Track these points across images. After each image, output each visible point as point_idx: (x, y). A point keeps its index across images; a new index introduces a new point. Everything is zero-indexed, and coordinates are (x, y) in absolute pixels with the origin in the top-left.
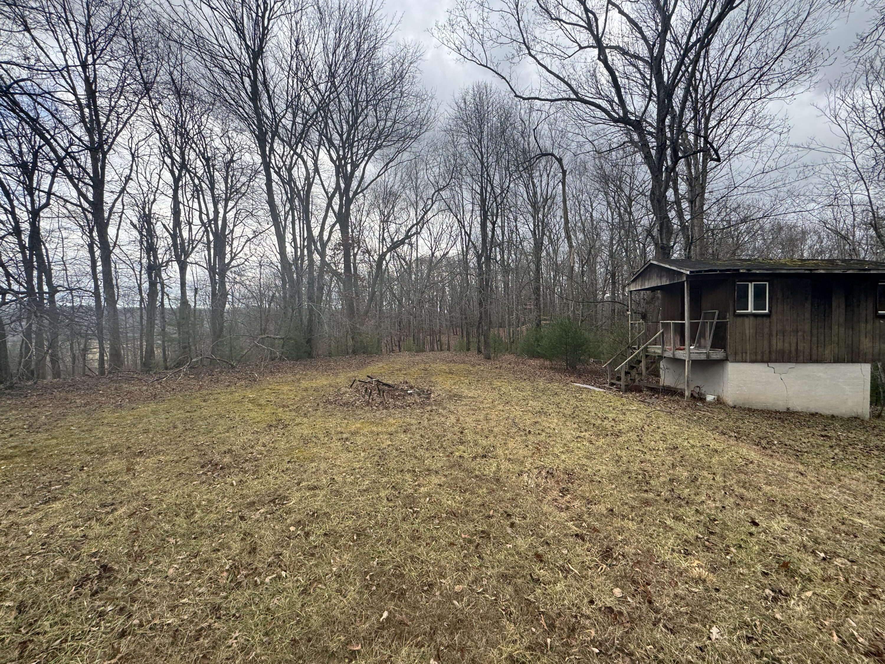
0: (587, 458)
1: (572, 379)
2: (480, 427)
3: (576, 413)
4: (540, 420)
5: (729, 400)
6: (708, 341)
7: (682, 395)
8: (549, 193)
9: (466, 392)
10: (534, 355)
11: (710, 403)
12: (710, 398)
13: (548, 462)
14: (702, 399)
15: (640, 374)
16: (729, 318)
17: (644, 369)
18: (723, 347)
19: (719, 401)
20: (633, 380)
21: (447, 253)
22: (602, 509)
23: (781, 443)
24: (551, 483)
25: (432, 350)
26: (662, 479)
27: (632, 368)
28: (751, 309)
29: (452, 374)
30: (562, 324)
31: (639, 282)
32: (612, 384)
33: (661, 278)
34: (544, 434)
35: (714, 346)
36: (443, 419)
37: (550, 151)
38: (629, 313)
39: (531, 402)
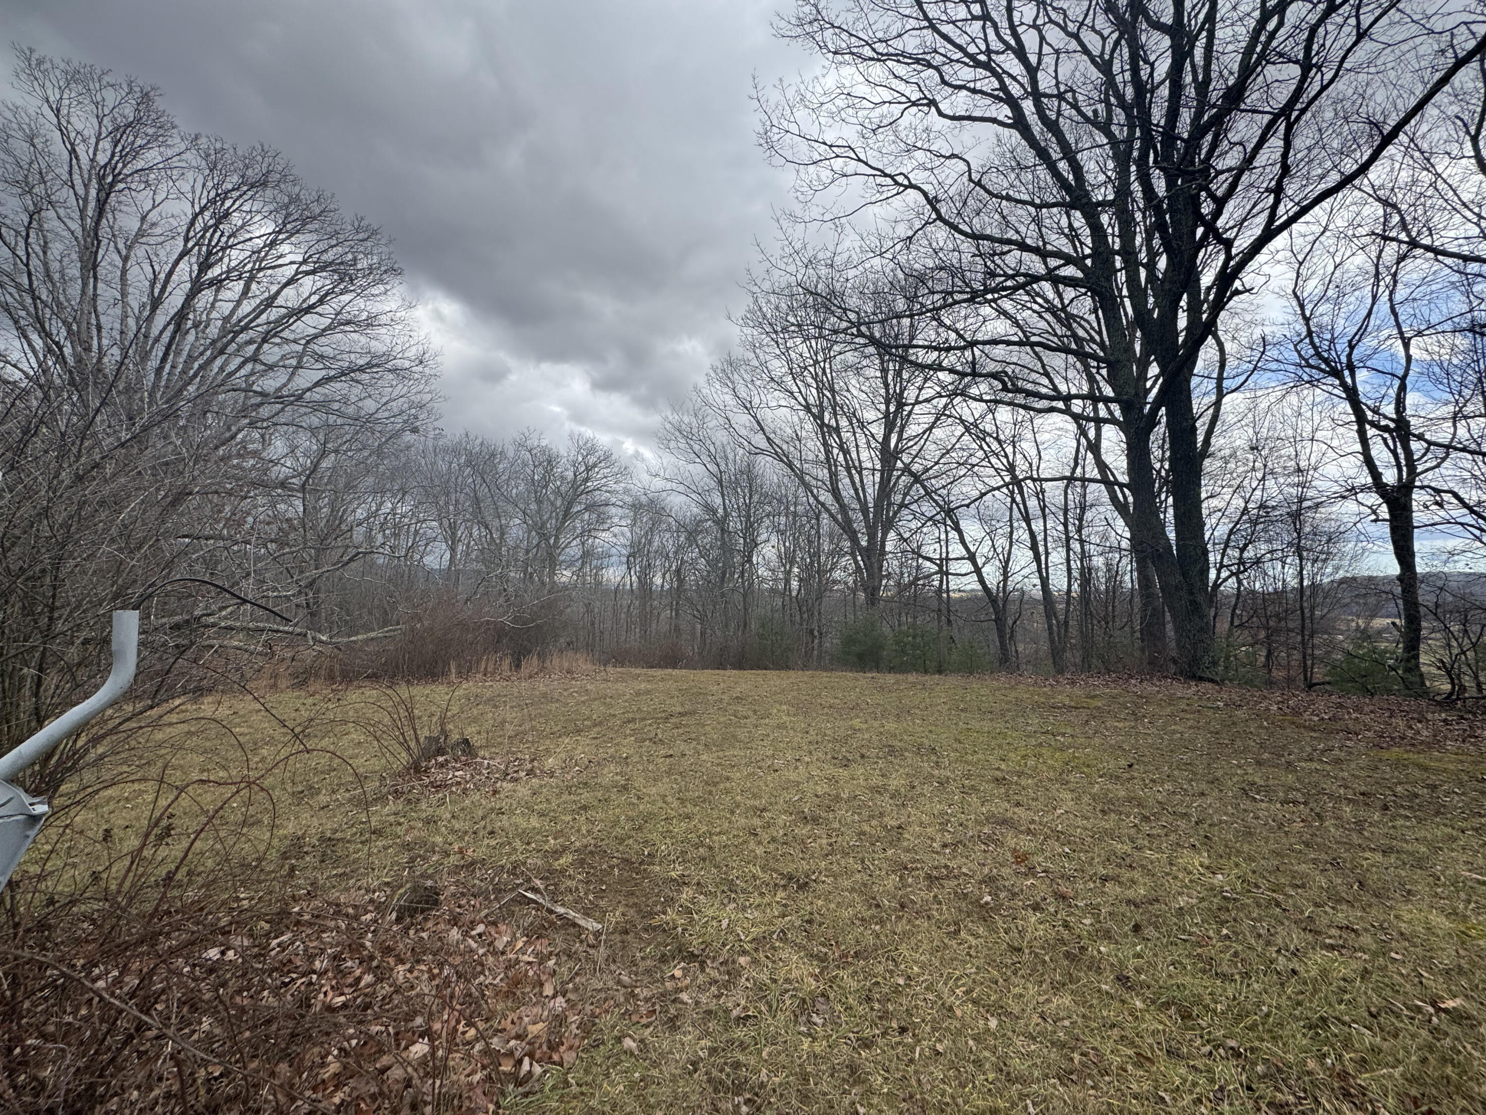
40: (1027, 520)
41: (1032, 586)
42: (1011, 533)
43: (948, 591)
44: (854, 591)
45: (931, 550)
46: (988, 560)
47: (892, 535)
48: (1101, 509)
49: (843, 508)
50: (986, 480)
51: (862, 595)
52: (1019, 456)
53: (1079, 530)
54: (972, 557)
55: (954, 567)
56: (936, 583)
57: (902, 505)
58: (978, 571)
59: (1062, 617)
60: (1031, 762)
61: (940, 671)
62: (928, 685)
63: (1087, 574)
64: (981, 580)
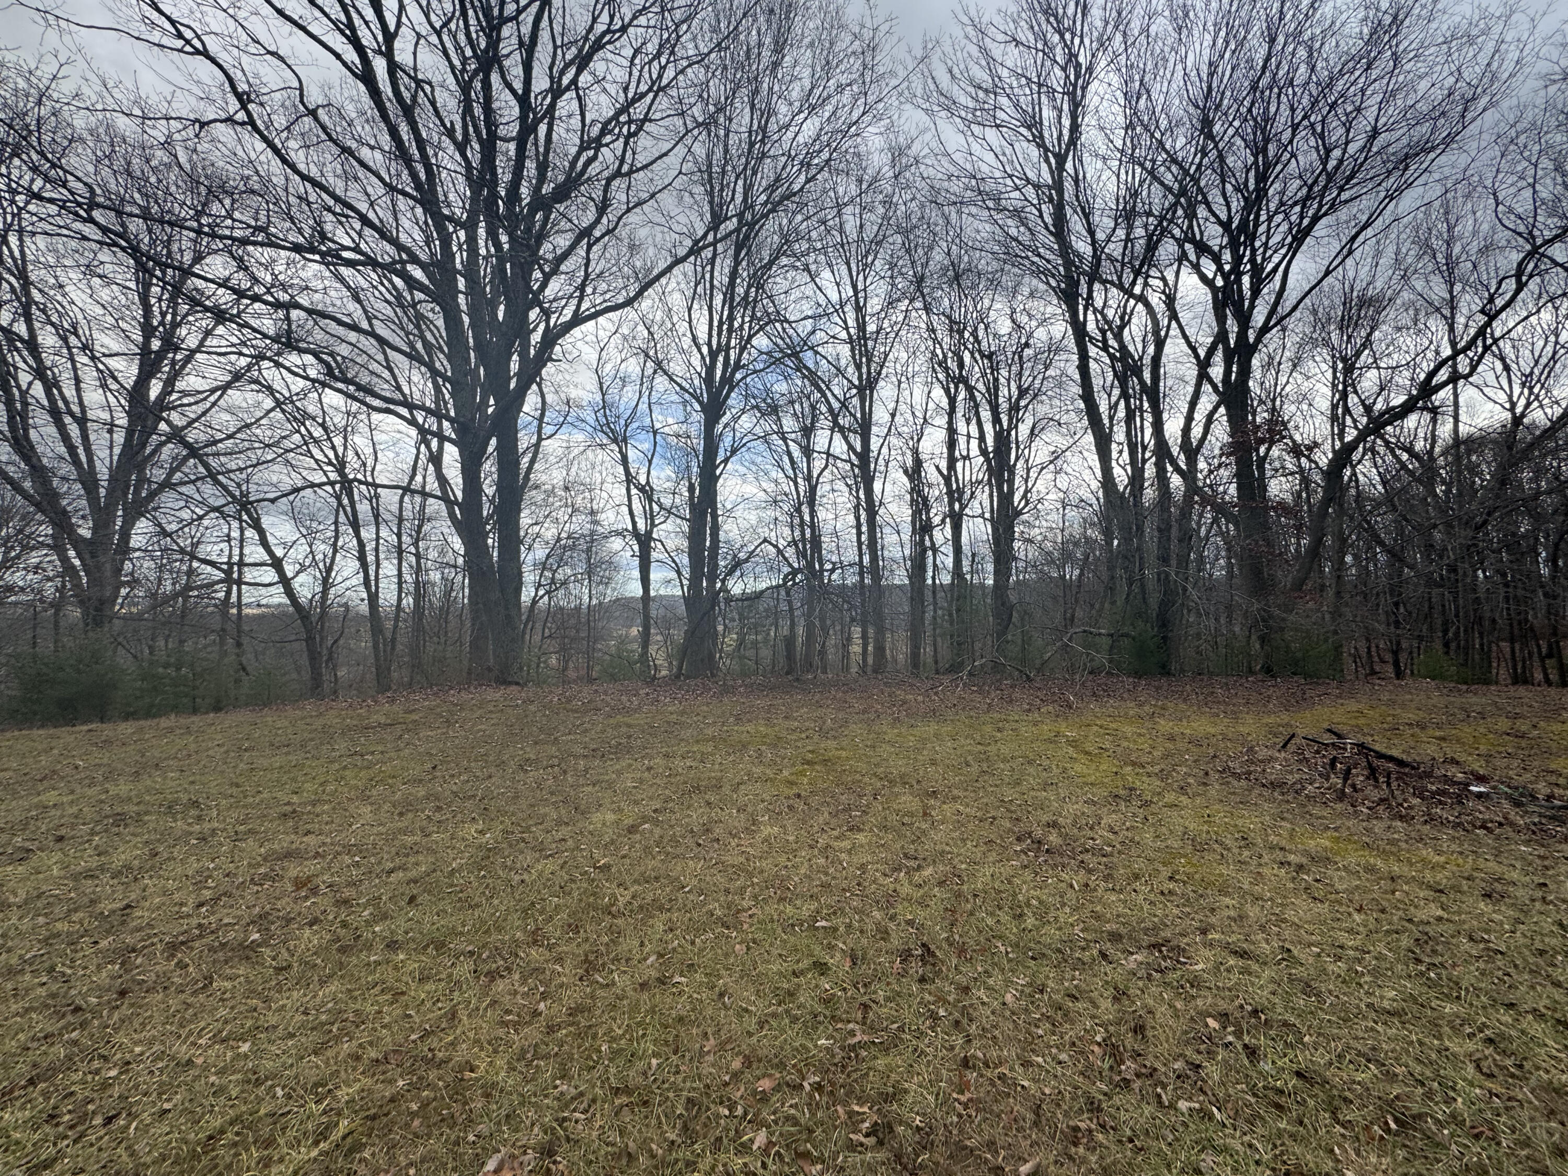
40: (355, 525)
41: (358, 598)
42: (337, 538)
43: (239, 605)
44: (57, 606)
45: (214, 550)
46: (303, 569)
47: (143, 526)
48: (437, 524)
49: (38, 471)
50: (305, 473)
51: (75, 613)
52: (350, 454)
53: (416, 544)
54: (277, 564)
55: (249, 575)
56: (221, 595)
57: (167, 484)
58: (285, 581)
59: (389, 635)
60: (330, 788)
61: (217, 709)
62: (194, 728)
63: (421, 590)
64: (289, 592)
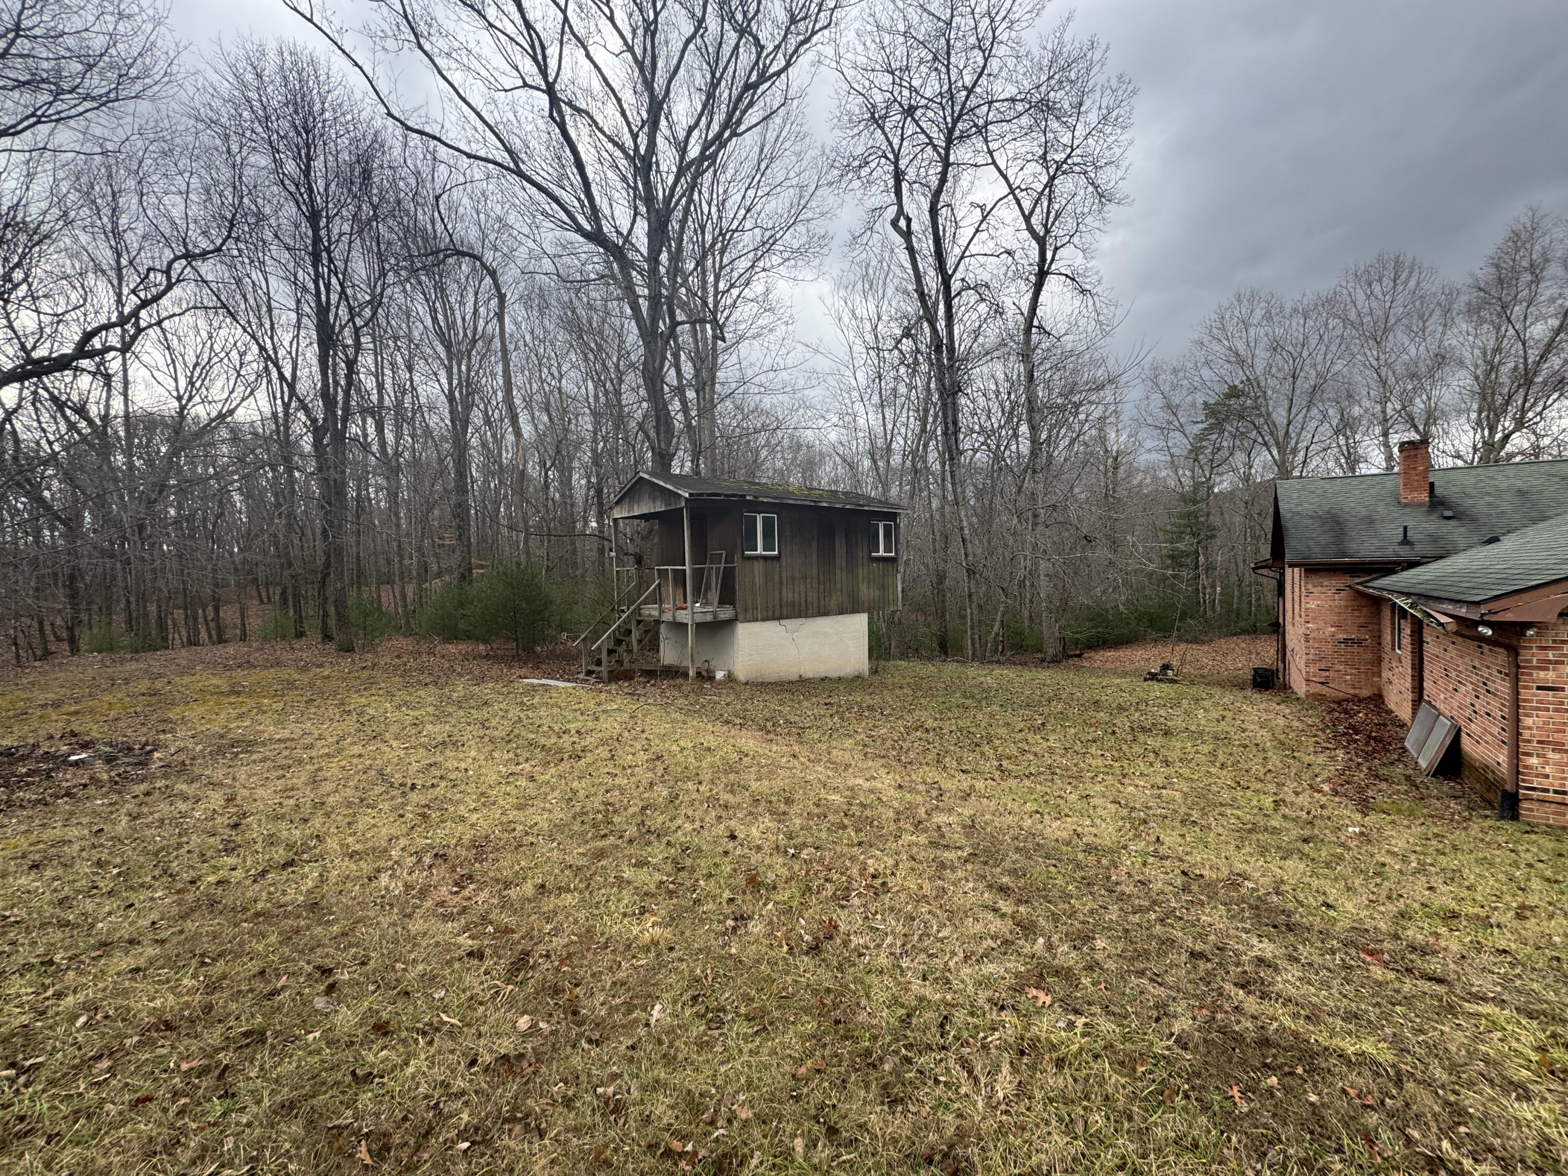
0: (520, 807)
1: (523, 672)
2: (292, 802)
3: (516, 731)
4: (440, 759)
5: (741, 674)
6: (714, 596)
7: (685, 675)
8: (480, 329)
9: (269, 729)
10: (451, 634)
11: (720, 682)
12: (720, 675)
13: (440, 835)
14: (711, 678)
15: (630, 651)
16: (737, 562)
17: (634, 643)
18: (732, 602)
19: (730, 678)
20: (620, 662)
21: (231, 412)
22: (528, 889)
23: (787, 721)
24: (440, 872)
25: (193, 642)
26: (631, 810)
27: (619, 642)
28: (760, 551)
29: (238, 694)
30: (505, 574)
31: (625, 505)
32: (589, 673)
33: (654, 500)
34: (443, 784)
35: (722, 602)
36: (182, 806)
37: (478, 250)
38: (613, 554)
39: (429, 727)
